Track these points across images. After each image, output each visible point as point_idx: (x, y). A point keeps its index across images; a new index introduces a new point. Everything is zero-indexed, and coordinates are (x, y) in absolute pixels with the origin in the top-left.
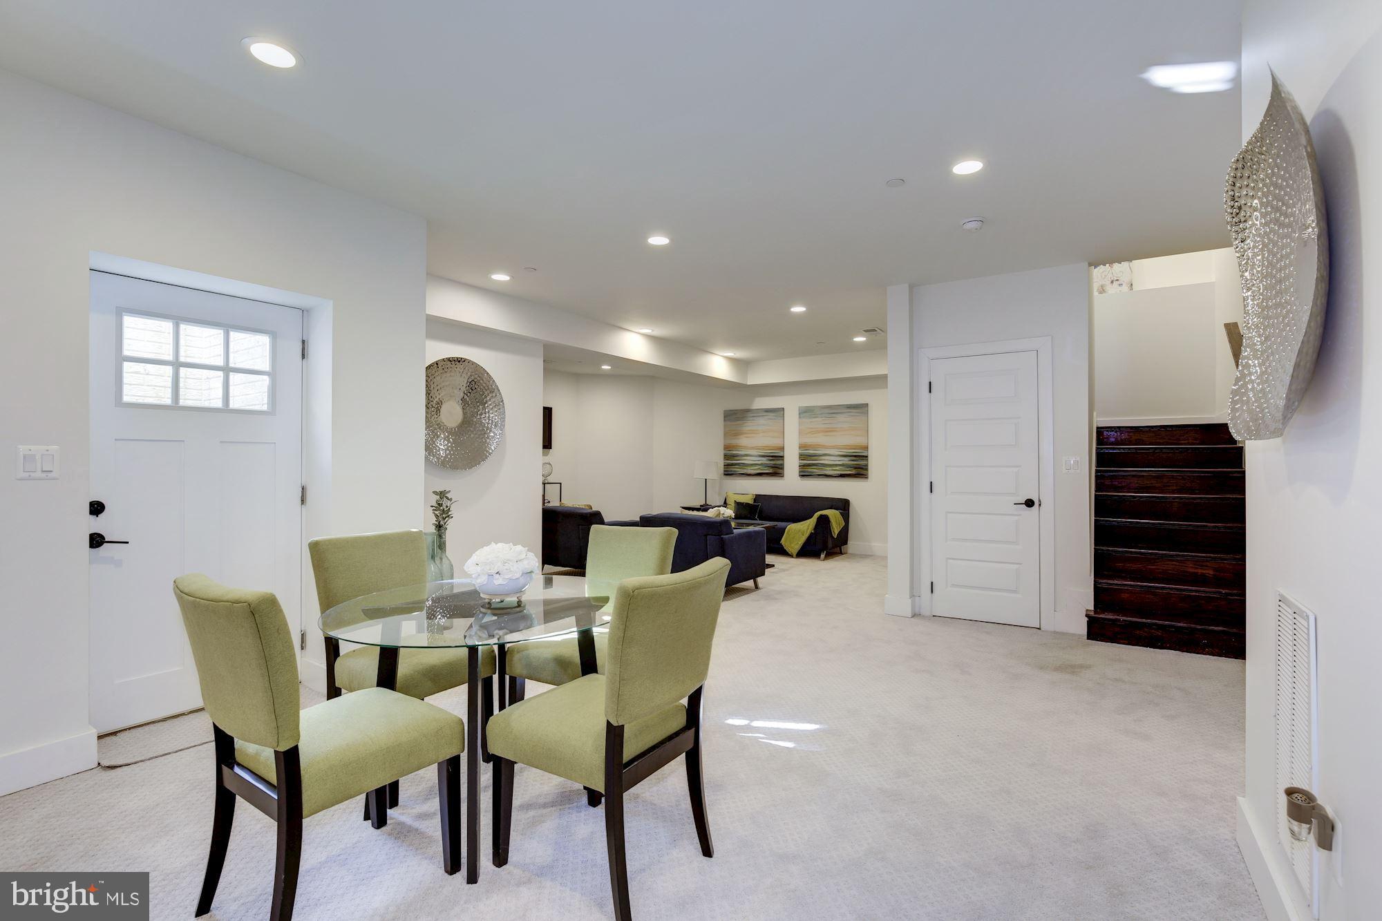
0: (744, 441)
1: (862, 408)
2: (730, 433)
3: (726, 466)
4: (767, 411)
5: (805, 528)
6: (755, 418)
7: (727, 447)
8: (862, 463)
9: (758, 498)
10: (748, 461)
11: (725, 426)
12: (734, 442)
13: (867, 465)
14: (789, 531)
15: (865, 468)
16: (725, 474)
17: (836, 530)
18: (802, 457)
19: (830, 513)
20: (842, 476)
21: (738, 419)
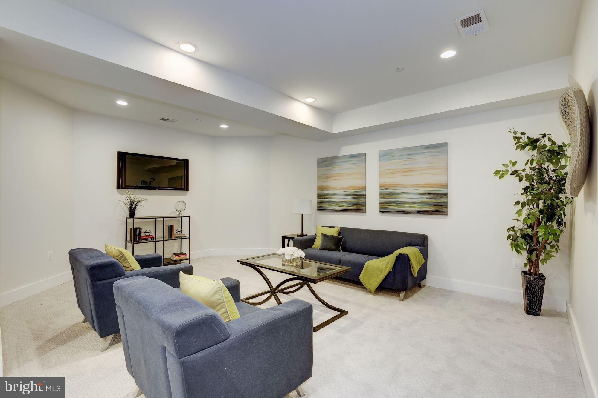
0: (333, 183)
1: (442, 147)
2: (321, 177)
3: (320, 203)
4: (352, 156)
5: (384, 266)
6: (342, 163)
7: (320, 188)
8: (442, 200)
9: (342, 231)
10: (335, 199)
11: (318, 171)
12: (324, 184)
13: (446, 203)
14: (367, 267)
15: (445, 205)
16: (318, 210)
17: (416, 268)
18: (382, 195)
19: (410, 251)
20: (420, 213)
21: (327, 165)
